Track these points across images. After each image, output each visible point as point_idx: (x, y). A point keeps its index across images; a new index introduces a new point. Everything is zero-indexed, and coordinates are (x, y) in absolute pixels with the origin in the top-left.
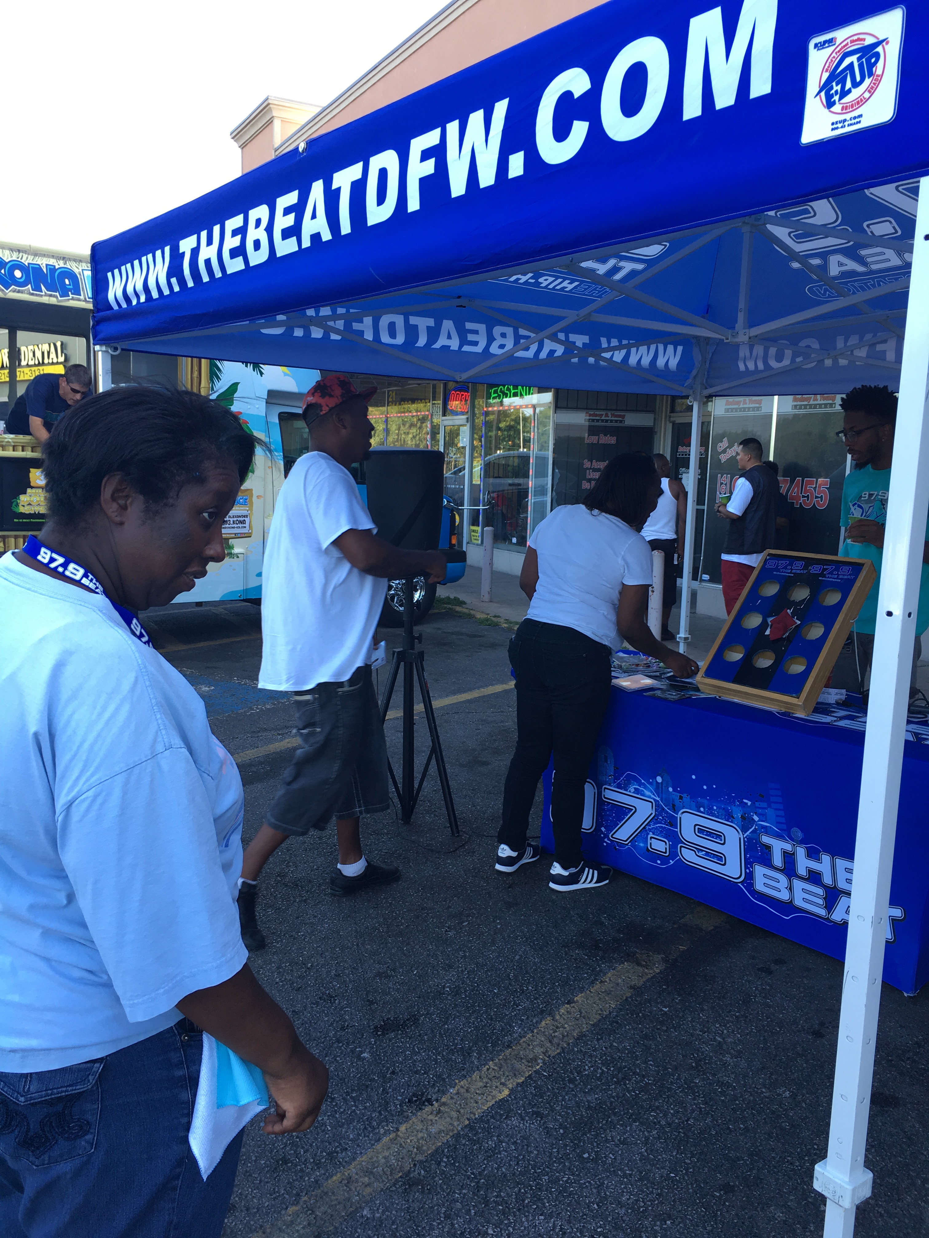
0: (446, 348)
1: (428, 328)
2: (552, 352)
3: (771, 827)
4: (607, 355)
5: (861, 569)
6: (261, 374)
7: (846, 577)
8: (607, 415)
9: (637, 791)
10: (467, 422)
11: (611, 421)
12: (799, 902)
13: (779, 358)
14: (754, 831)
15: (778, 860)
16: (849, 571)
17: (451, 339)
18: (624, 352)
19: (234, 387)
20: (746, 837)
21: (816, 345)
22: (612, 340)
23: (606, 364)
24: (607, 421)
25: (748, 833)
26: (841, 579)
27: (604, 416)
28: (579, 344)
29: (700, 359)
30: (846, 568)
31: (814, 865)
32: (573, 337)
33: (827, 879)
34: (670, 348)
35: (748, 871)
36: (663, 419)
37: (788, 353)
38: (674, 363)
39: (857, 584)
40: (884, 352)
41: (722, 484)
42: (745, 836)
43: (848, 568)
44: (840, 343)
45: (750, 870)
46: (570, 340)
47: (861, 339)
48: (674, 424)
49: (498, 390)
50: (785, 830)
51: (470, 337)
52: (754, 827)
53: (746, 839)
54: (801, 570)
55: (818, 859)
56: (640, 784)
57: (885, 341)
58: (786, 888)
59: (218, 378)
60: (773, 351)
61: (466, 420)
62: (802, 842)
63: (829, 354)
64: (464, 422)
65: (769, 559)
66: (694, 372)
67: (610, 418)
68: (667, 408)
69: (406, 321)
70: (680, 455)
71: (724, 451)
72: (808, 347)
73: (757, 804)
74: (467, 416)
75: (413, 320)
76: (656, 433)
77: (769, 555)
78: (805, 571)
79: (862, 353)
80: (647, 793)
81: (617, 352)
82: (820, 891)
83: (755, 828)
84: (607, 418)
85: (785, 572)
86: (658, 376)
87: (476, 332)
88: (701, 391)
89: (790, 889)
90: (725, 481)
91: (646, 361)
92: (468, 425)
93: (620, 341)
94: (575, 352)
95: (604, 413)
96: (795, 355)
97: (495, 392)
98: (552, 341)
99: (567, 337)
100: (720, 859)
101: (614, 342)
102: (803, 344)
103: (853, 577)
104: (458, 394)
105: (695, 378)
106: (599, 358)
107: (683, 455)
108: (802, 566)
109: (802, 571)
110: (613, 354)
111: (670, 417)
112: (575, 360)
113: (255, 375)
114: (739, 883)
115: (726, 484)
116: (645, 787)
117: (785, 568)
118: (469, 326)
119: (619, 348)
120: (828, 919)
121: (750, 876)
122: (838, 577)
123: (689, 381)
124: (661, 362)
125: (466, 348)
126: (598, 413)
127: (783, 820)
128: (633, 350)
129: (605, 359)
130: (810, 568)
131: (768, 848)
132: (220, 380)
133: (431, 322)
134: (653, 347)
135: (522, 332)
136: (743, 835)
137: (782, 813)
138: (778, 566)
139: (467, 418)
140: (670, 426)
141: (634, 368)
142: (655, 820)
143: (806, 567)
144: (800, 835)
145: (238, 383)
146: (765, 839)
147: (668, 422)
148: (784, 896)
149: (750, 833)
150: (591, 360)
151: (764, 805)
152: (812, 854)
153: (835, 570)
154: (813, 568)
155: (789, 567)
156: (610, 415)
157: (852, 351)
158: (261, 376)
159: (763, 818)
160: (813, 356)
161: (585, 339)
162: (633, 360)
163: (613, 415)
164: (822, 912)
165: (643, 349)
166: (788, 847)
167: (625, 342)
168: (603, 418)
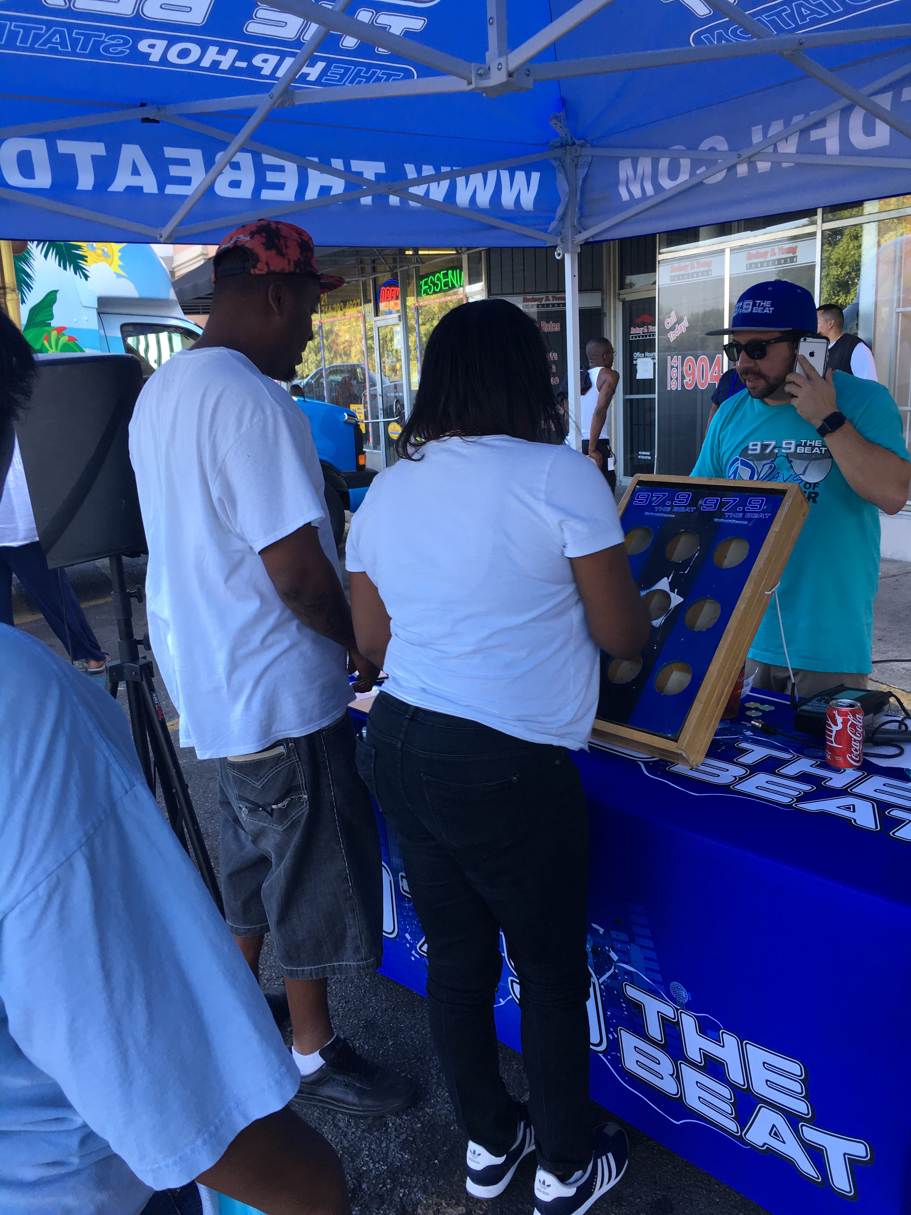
0: (134, 191)
1: (96, 160)
2: (325, 190)
3: (638, 975)
4: (419, 190)
5: (782, 499)
6: (86, 277)
7: (756, 516)
8: (547, 299)
10: (400, 320)
11: (553, 305)
12: (692, 1100)
13: (673, 174)
14: (613, 977)
15: (654, 1030)
16: (761, 505)
17: (139, 174)
18: (445, 184)
19: (51, 298)
20: (602, 984)
21: (722, 146)
22: (425, 167)
23: (419, 205)
24: (548, 305)
25: (604, 978)
26: (749, 520)
27: (544, 300)
28: (370, 175)
29: (567, 190)
30: (756, 501)
31: (712, 1048)
32: (356, 165)
34: (520, 176)
35: (611, 1037)
36: (612, 298)
37: (685, 163)
38: (528, 200)
39: (775, 527)
40: (823, 141)
41: (672, 367)
42: (601, 981)
43: (759, 500)
44: (757, 137)
45: (613, 1036)
46: (353, 169)
47: (787, 124)
48: (624, 302)
49: (428, 281)
50: (660, 983)
51: (175, 171)
52: (612, 970)
53: (602, 987)
54: (685, 507)
55: (717, 1040)
57: (821, 123)
58: (672, 1075)
59: (29, 287)
60: (664, 163)
61: (398, 319)
62: (689, 1007)
63: (739, 156)
64: (396, 320)
65: (639, 491)
66: (560, 211)
67: (551, 302)
68: (615, 284)
69: (52, 150)
70: (632, 338)
71: (673, 328)
72: (713, 149)
73: (614, 934)
74: (399, 314)
75: (64, 147)
76: (605, 314)
77: (640, 483)
78: (693, 509)
79: (790, 147)
81: (433, 186)
82: (726, 1092)
83: (614, 971)
84: (548, 302)
85: (662, 512)
86: (503, 219)
87: (185, 162)
88: (572, 238)
89: (678, 1077)
90: (675, 363)
91: (484, 199)
92: (401, 323)
93: (437, 169)
94: (364, 187)
95: (544, 297)
96: (695, 164)
97: (426, 283)
98: (322, 172)
99: (347, 166)
101: (428, 170)
102: (705, 146)
103: (768, 515)
104: (388, 290)
105: (562, 219)
106: (405, 196)
107: (636, 337)
108: (687, 499)
109: (688, 509)
110: (429, 186)
111: (619, 295)
112: (367, 200)
113: (78, 279)
114: (600, 1052)
115: (677, 368)
117: (663, 504)
118: (170, 152)
119: (437, 178)
120: (741, 1139)
121: (615, 1046)
122: (744, 516)
123: (554, 224)
124: (507, 199)
125: (171, 189)
126: (537, 297)
127: (655, 966)
128: (460, 181)
129: (416, 198)
130: (700, 502)
131: (637, 1008)
132: (32, 288)
133: (100, 149)
134: (492, 175)
135: (268, 159)
136: (598, 979)
137: (653, 955)
138: (651, 502)
139: (399, 316)
140: (620, 305)
141: (464, 209)
143: (694, 502)
144: (684, 995)
145: (55, 292)
146: (632, 992)
147: (617, 301)
148: (669, 1086)
149: (608, 978)
150: (394, 200)
151: (623, 937)
152: (708, 1030)
153: (737, 505)
154: (705, 503)
155: (668, 503)
156: (551, 298)
157: (775, 145)
158: (87, 280)
159: (625, 957)
160: (719, 161)
161: (380, 167)
162: (463, 198)
163: (554, 298)
164: (732, 1126)
165: (476, 179)
166: (669, 1011)
167: (444, 169)
168: (544, 302)
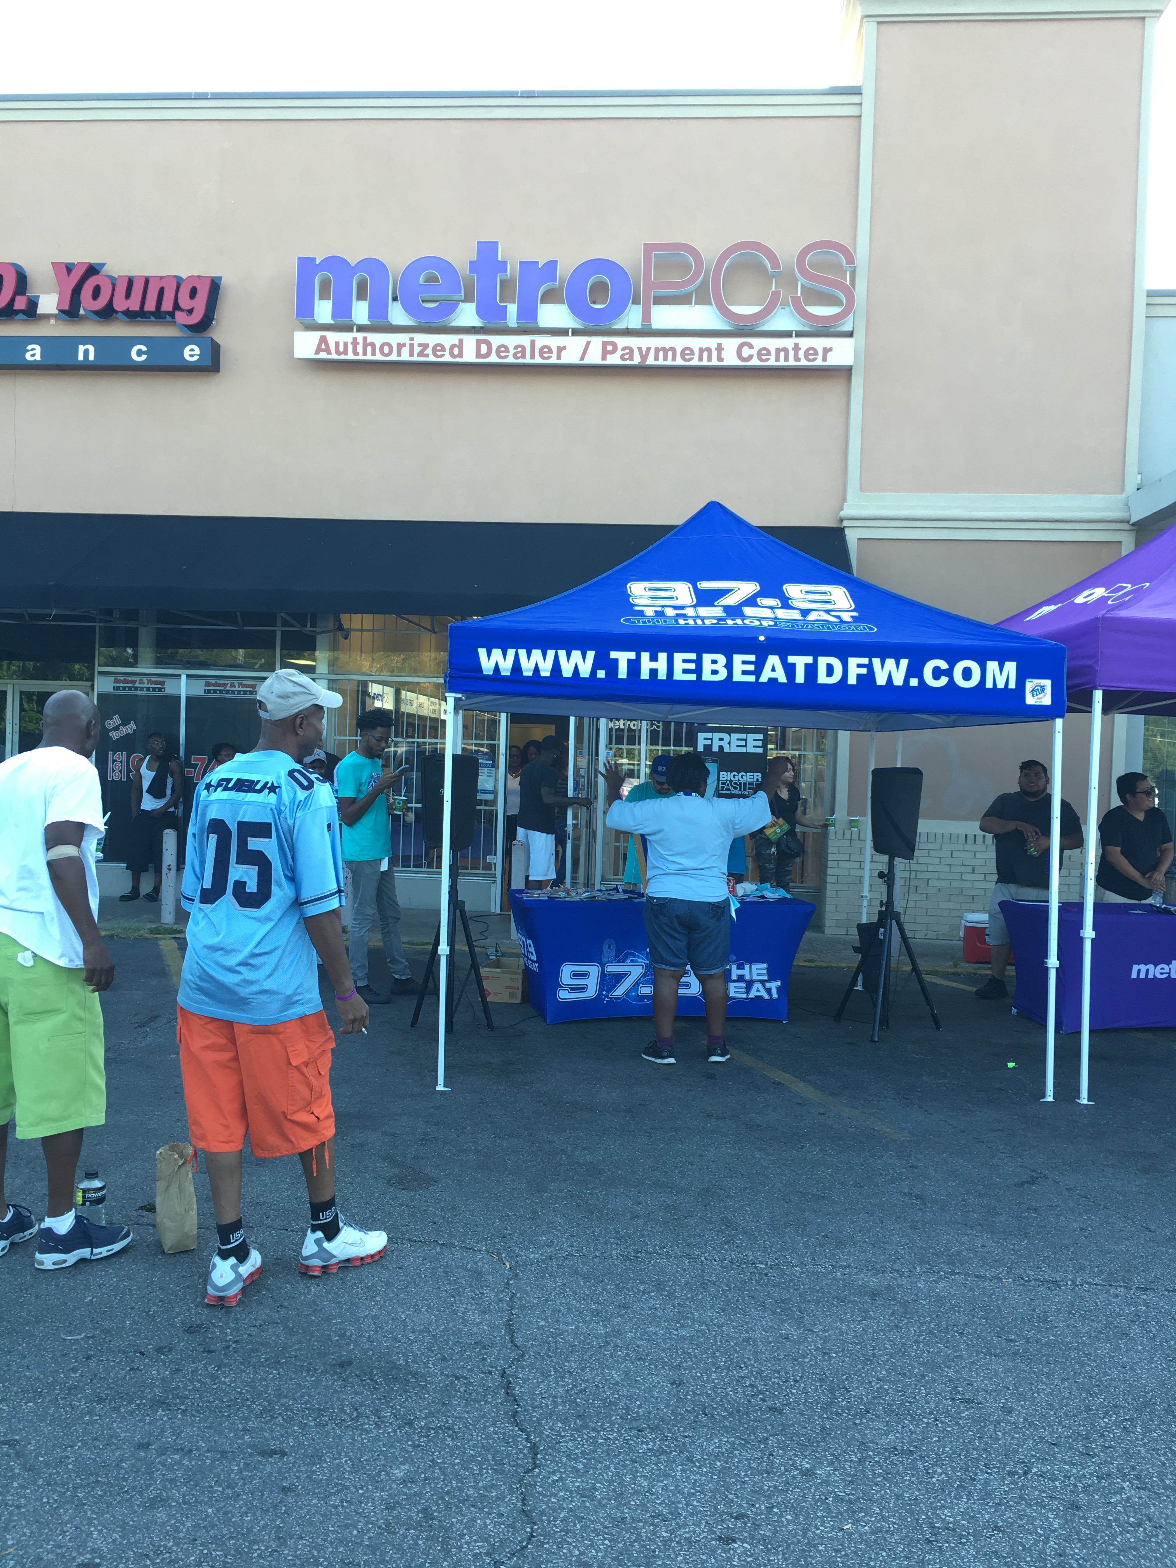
9: (632, 961)
31: (741, 972)
33: (747, 978)
41: (115, 761)
55: (743, 968)
56: (635, 956)
71: (116, 728)
80: (640, 960)
82: (743, 985)
90: (118, 758)
100: (687, 985)
115: (121, 762)
116: (638, 957)
142: (645, 975)
152: (740, 967)
